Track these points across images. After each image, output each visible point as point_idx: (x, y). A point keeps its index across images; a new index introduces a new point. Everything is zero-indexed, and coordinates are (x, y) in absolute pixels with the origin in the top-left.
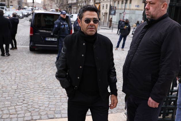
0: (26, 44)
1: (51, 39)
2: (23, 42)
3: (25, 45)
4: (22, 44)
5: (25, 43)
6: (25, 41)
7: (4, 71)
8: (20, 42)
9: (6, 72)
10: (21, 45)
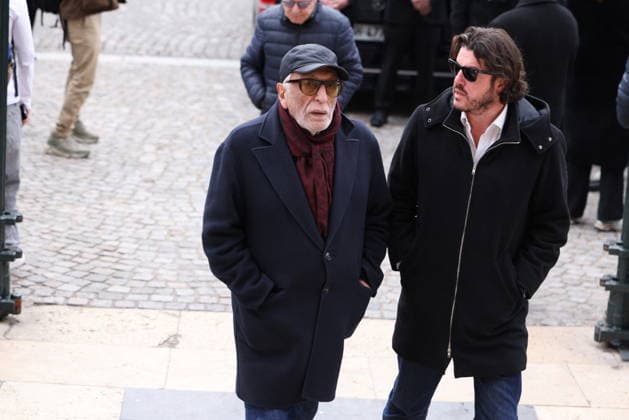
0: (223, 51)
1: (373, 31)
2: (207, 36)
3: (219, 57)
4: (197, 48)
5: (215, 40)
6: (219, 32)
7: (153, 181)
8: (188, 33)
9: (162, 184)
10: (197, 56)
